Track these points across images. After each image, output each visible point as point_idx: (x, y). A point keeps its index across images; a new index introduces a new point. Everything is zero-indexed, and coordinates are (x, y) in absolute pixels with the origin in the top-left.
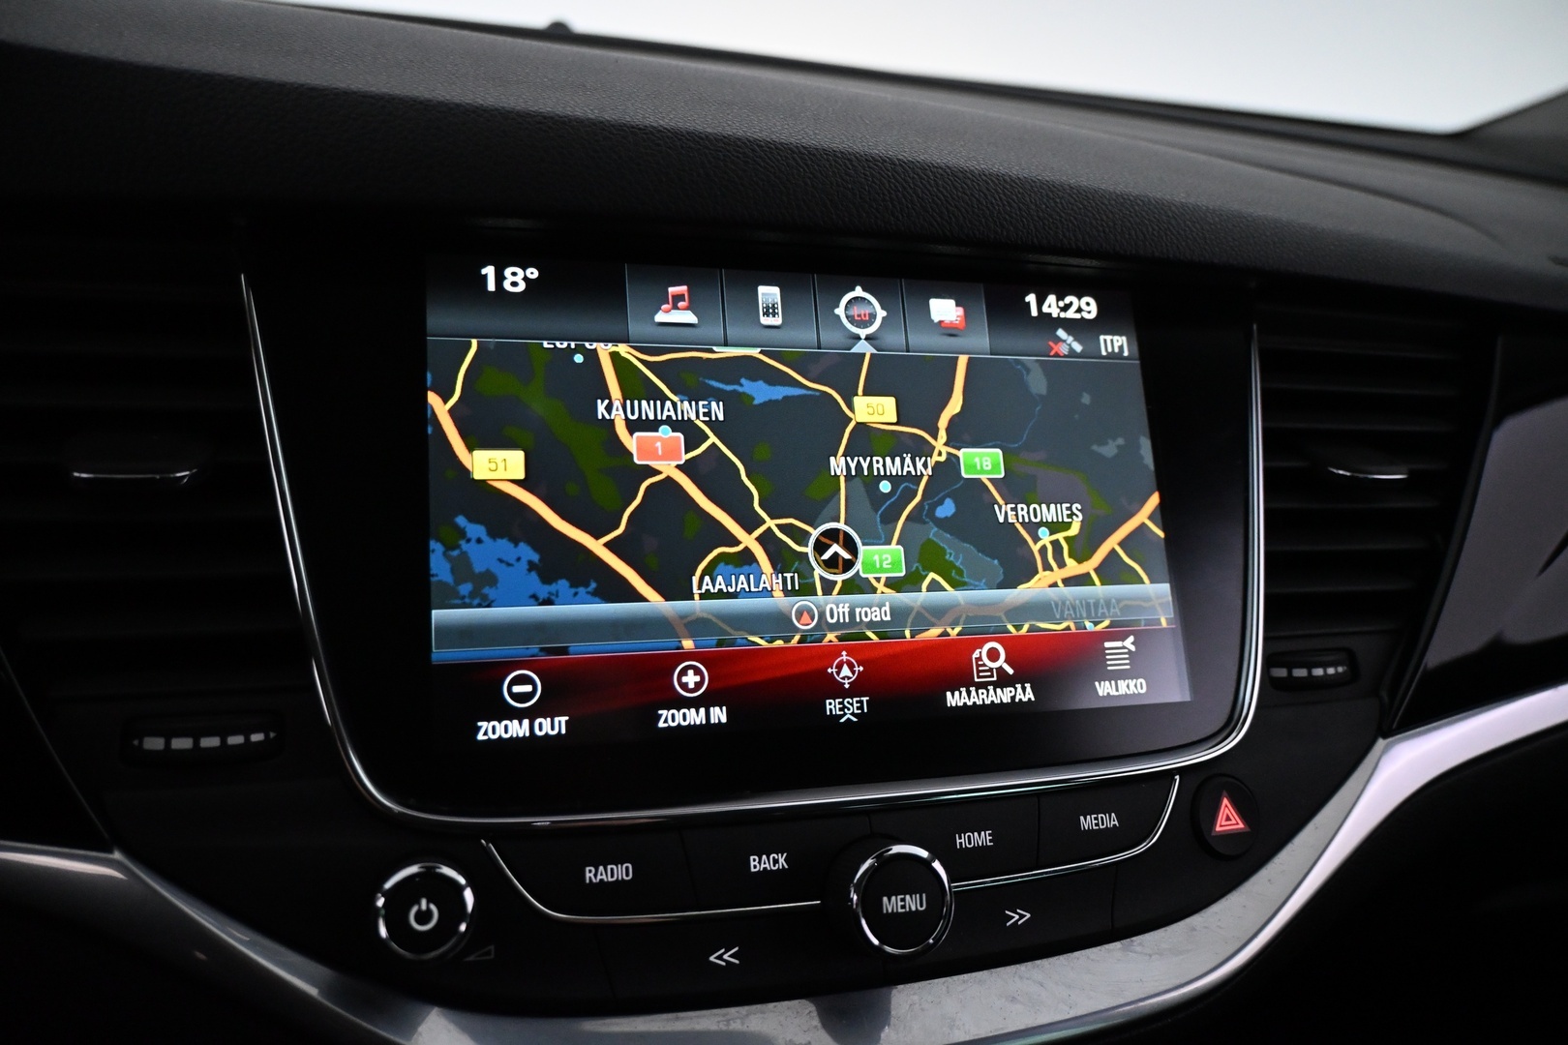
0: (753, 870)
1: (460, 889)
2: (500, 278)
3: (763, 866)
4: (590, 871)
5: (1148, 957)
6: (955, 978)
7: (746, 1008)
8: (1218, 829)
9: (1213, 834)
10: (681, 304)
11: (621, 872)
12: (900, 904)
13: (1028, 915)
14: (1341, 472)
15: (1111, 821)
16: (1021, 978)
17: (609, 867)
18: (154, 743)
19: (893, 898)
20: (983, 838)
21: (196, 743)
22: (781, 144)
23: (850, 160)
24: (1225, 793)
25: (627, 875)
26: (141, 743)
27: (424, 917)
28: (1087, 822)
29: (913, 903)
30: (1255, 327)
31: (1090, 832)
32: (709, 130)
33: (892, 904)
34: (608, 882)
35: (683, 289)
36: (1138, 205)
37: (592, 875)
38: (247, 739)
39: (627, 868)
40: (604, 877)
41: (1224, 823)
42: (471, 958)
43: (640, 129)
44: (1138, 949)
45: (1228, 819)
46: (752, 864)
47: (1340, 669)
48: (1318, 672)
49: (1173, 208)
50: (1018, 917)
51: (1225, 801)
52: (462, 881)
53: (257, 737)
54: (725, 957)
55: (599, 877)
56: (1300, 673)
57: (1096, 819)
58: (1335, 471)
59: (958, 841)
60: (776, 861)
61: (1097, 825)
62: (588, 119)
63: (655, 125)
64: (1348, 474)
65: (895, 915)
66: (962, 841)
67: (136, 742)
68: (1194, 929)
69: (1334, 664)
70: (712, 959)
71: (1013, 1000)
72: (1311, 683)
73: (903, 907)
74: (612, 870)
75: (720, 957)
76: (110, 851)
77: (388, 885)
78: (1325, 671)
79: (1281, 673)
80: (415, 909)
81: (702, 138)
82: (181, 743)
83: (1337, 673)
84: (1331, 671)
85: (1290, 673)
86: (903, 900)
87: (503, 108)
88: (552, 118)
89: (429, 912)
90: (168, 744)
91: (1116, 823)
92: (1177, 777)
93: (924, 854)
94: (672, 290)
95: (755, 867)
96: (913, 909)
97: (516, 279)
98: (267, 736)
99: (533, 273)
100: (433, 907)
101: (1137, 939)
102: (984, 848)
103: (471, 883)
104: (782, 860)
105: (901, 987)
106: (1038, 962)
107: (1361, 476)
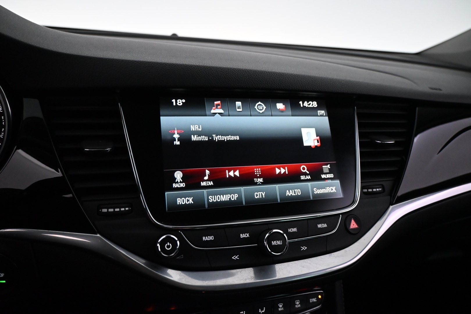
0: (241, 237)
1: (176, 241)
2: (176, 102)
3: (243, 236)
4: (204, 238)
5: (335, 258)
6: (290, 262)
7: (241, 269)
8: (351, 227)
9: (350, 228)
10: (219, 107)
11: (211, 238)
12: (276, 243)
13: (306, 248)
14: (378, 142)
15: (325, 226)
16: (305, 262)
17: (208, 237)
18: (105, 210)
19: (274, 242)
20: (295, 230)
21: (114, 210)
22: (241, 69)
23: (257, 72)
24: (352, 219)
25: (212, 239)
26: (102, 210)
27: (168, 247)
28: (319, 226)
29: (279, 243)
30: (356, 107)
31: (320, 228)
32: (224, 67)
33: (274, 243)
34: (208, 240)
35: (219, 102)
36: (325, 79)
37: (204, 239)
38: (125, 209)
39: (212, 237)
40: (207, 239)
41: (352, 226)
42: (178, 258)
43: (208, 67)
44: (333, 256)
45: (353, 225)
46: (241, 236)
47: (380, 189)
48: (375, 190)
49: (334, 80)
50: (304, 248)
51: (353, 221)
52: (176, 239)
53: (127, 209)
54: (236, 257)
55: (206, 239)
56: (370, 190)
57: (322, 225)
58: (377, 141)
59: (289, 230)
60: (246, 235)
61: (322, 226)
62: (197, 65)
63: (212, 66)
64: (380, 142)
65: (275, 245)
66: (290, 230)
67: (100, 210)
68: (346, 251)
69: (379, 188)
70: (233, 258)
71: (304, 267)
72: (373, 193)
73: (277, 244)
74: (209, 237)
75: (235, 258)
76: (97, 234)
77: (159, 241)
78: (376, 190)
79: (365, 190)
80: (167, 245)
81: (222, 69)
82: (111, 210)
83: (379, 190)
84: (378, 190)
85: (368, 190)
86: (277, 242)
87: (178, 64)
88: (189, 65)
89: (169, 246)
90: (108, 210)
91: (326, 226)
92: (341, 215)
93: (282, 232)
94: (216, 103)
95: (242, 237)
96: (279, 244)
97: (180, 102)
98: (129, 209)
99: (184, 101)
100: (170, 244)
101: (333, 254)
102: (295, 232)
103: (179, 240)
104: (248, 235)
105: (277, 265)
106: (309, 259)
107: (383, 142)
